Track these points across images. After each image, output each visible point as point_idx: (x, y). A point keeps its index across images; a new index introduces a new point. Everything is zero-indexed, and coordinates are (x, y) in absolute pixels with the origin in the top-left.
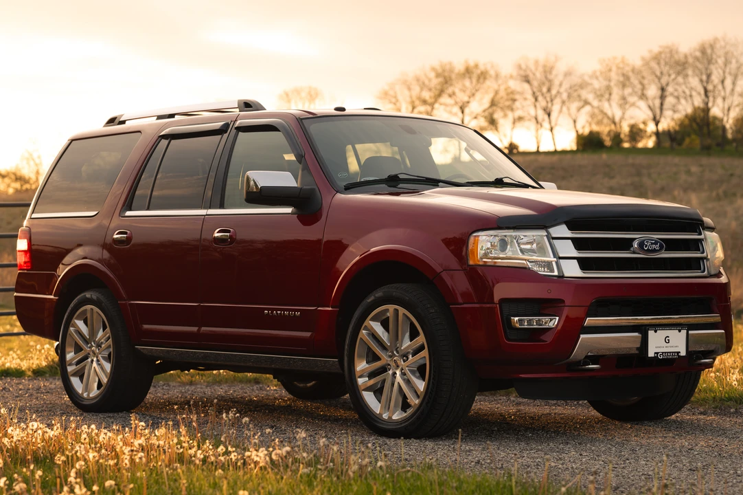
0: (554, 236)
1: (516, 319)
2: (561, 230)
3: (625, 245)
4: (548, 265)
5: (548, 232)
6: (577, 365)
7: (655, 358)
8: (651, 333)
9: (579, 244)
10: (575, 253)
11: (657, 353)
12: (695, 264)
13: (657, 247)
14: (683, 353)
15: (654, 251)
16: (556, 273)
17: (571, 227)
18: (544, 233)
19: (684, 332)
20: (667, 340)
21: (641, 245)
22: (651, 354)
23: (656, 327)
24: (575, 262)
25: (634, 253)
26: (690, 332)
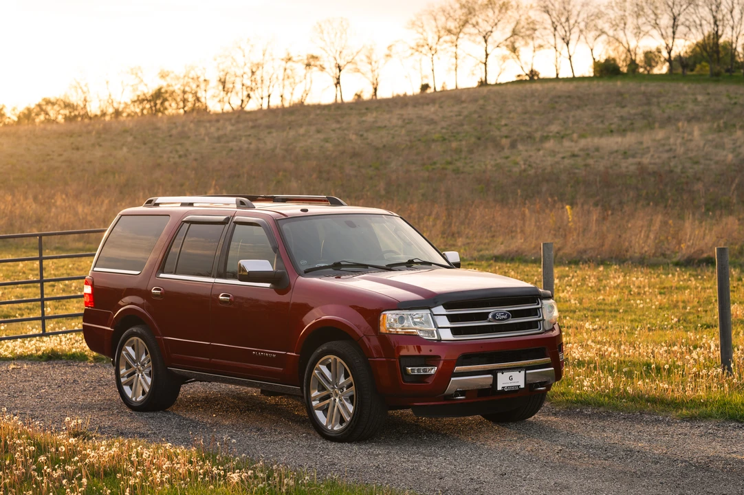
0: (435, 313)
1: (410, 368)
2: (440, 310)
3: (484, 316)
4: (432, 332)
5: (431, 311)
6: (450, 397)
7: (503, 391)
8: (499, 375)
9: (452, 318)
10: (448, 324)
11: (504, 387)
12: (533, 325)
13: (505, 317)
14: (522, 386)
15: (504, 319)
16: (436, 338)
17: (447, 307)
18: (428, 311)
19: (523, 372)
20: (511, 378)
21: (494, 316)
22: (499, 388)
23: (503, 370)
24: (449, 330)
25: (490, 321)
26: (527, 372)
